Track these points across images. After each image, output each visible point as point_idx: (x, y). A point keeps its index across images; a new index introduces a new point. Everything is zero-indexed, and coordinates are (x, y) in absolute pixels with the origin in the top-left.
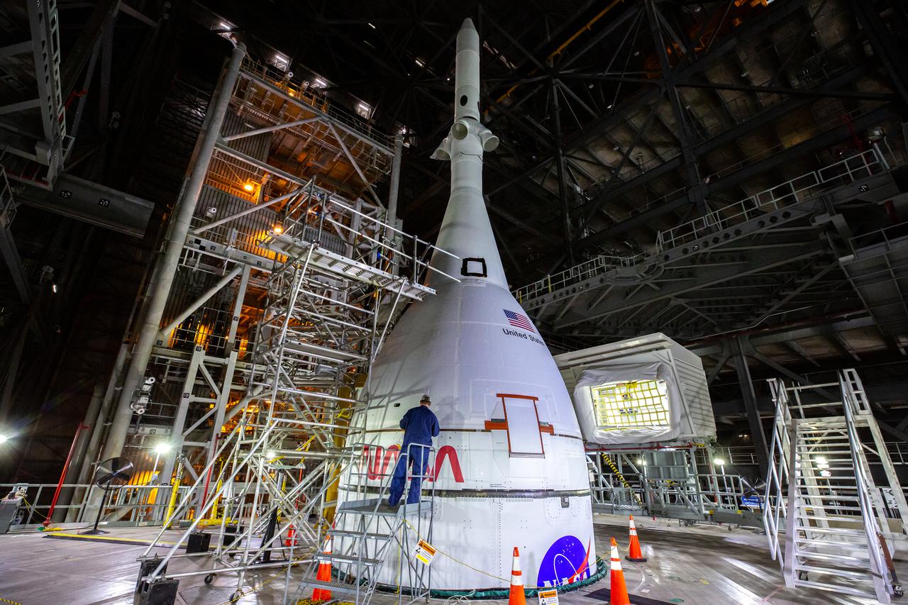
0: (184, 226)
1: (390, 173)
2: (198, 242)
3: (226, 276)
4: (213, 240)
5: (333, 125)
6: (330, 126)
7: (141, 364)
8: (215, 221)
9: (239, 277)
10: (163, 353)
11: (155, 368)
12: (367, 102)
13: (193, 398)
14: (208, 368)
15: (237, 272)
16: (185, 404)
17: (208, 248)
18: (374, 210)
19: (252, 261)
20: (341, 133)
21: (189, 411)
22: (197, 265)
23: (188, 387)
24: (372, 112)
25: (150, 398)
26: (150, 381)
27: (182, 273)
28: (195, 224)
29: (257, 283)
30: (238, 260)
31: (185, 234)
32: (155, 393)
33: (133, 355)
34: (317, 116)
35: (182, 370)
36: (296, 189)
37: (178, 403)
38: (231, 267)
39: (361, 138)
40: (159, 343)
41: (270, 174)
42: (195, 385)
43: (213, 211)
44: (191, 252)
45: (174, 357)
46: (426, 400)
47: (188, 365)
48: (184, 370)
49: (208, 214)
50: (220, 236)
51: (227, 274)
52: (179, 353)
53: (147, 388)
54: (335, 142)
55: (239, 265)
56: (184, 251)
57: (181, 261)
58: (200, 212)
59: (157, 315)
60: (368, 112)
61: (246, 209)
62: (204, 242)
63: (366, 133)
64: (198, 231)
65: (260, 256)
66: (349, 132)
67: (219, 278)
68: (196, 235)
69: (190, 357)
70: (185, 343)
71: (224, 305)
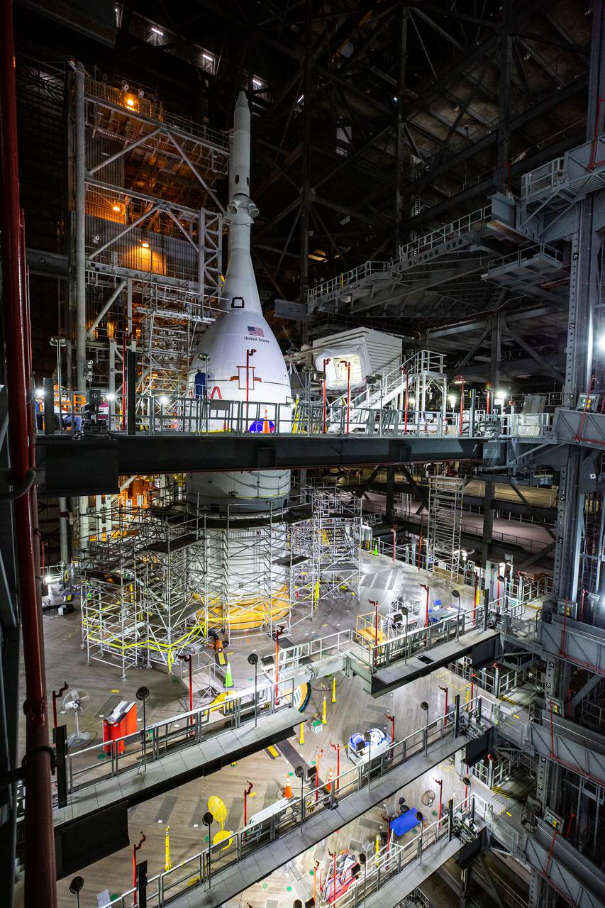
0: (82, 255)
1: (228, 173)
2: (93, 265)
3: (117, 288)
4: (103, 262)
5: (172, 134)
6: (169, 136)
7: (82, 353)
8: (100, 247)
9: (126, 288)
10: (93, 345)
11: (90, 355)
12: (209, 50)
13: (116, 371)
14: (121, 352)
15: (124, 284)
16: (112, 374)
17: (101, 269)
18: (216, 216)
19: (131, 275)
20: (179, 140)
21: (116, 379)
22: (97, 282)
23: (112, 365)
24: (217, 62)
25: (93, 372)
26: (91, 362)
27: (90, 291)
28: (89, 252)
29: (138, 290)
30: (122, 275)
31: (84, 261)
32: (95, 369)
33: (76, 347)
34: (157, 128)
35: (105, 354)
36: (151, 206)
37: (108, 375)
38: (119, 281)
39: (198, 142)
40: (88, 339)
41: (129, 197)
42: (116, 363)
43: (97, 238)
44: (91, 273)
45: (99, 347)
46: (198, 371)
47: (108, 351)
48: (107, 353)
49: (95, 241)
50: (105, 258)
51: (118, 286)
52: (101, 344)
53: (90, 367)
54: (175, 151)
55: (124, 280)
56: (86, 273)
57: (86, 281)
58: (88, 240)
59: (82, 320)
60: (213, 62)
61: (122, 231)
62: (98, 265)
63: (202, 135)
64: (91, 257)
65: (137, 270)
66: (186, 138)
67: (113, 290)
68: (91, 260)
69: (108, 346)
70: (103, 337)
71: (121, 308)
